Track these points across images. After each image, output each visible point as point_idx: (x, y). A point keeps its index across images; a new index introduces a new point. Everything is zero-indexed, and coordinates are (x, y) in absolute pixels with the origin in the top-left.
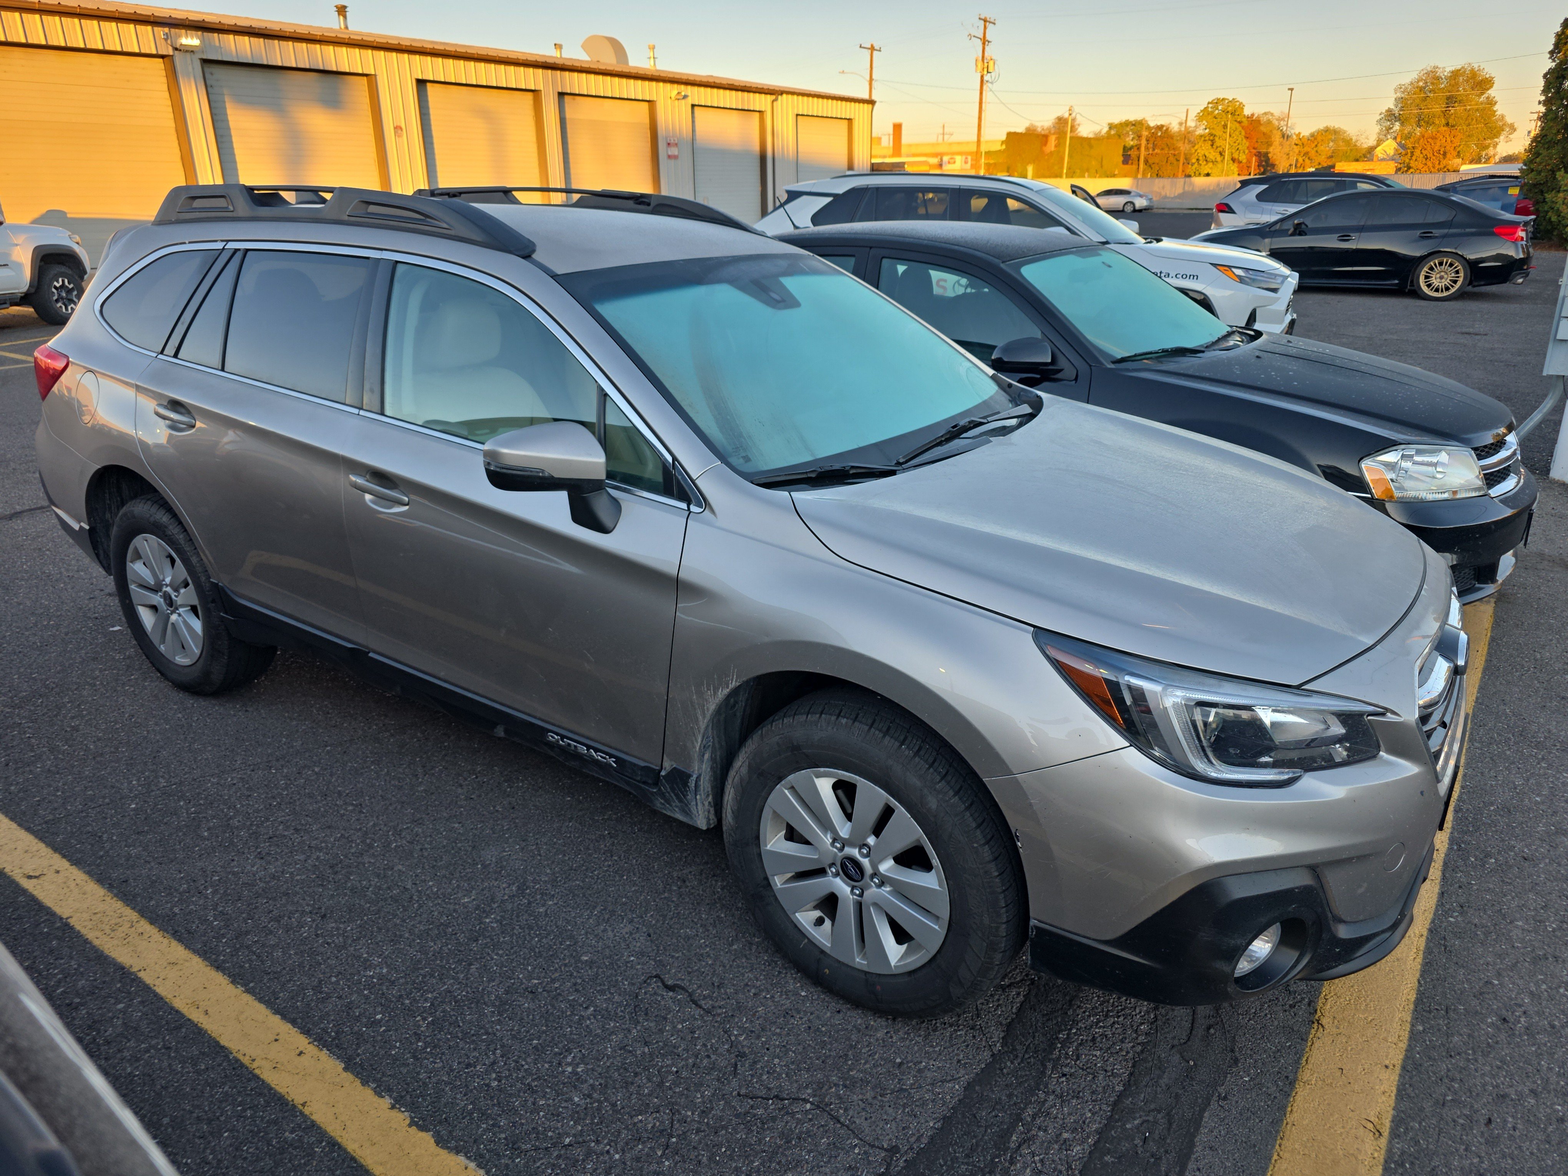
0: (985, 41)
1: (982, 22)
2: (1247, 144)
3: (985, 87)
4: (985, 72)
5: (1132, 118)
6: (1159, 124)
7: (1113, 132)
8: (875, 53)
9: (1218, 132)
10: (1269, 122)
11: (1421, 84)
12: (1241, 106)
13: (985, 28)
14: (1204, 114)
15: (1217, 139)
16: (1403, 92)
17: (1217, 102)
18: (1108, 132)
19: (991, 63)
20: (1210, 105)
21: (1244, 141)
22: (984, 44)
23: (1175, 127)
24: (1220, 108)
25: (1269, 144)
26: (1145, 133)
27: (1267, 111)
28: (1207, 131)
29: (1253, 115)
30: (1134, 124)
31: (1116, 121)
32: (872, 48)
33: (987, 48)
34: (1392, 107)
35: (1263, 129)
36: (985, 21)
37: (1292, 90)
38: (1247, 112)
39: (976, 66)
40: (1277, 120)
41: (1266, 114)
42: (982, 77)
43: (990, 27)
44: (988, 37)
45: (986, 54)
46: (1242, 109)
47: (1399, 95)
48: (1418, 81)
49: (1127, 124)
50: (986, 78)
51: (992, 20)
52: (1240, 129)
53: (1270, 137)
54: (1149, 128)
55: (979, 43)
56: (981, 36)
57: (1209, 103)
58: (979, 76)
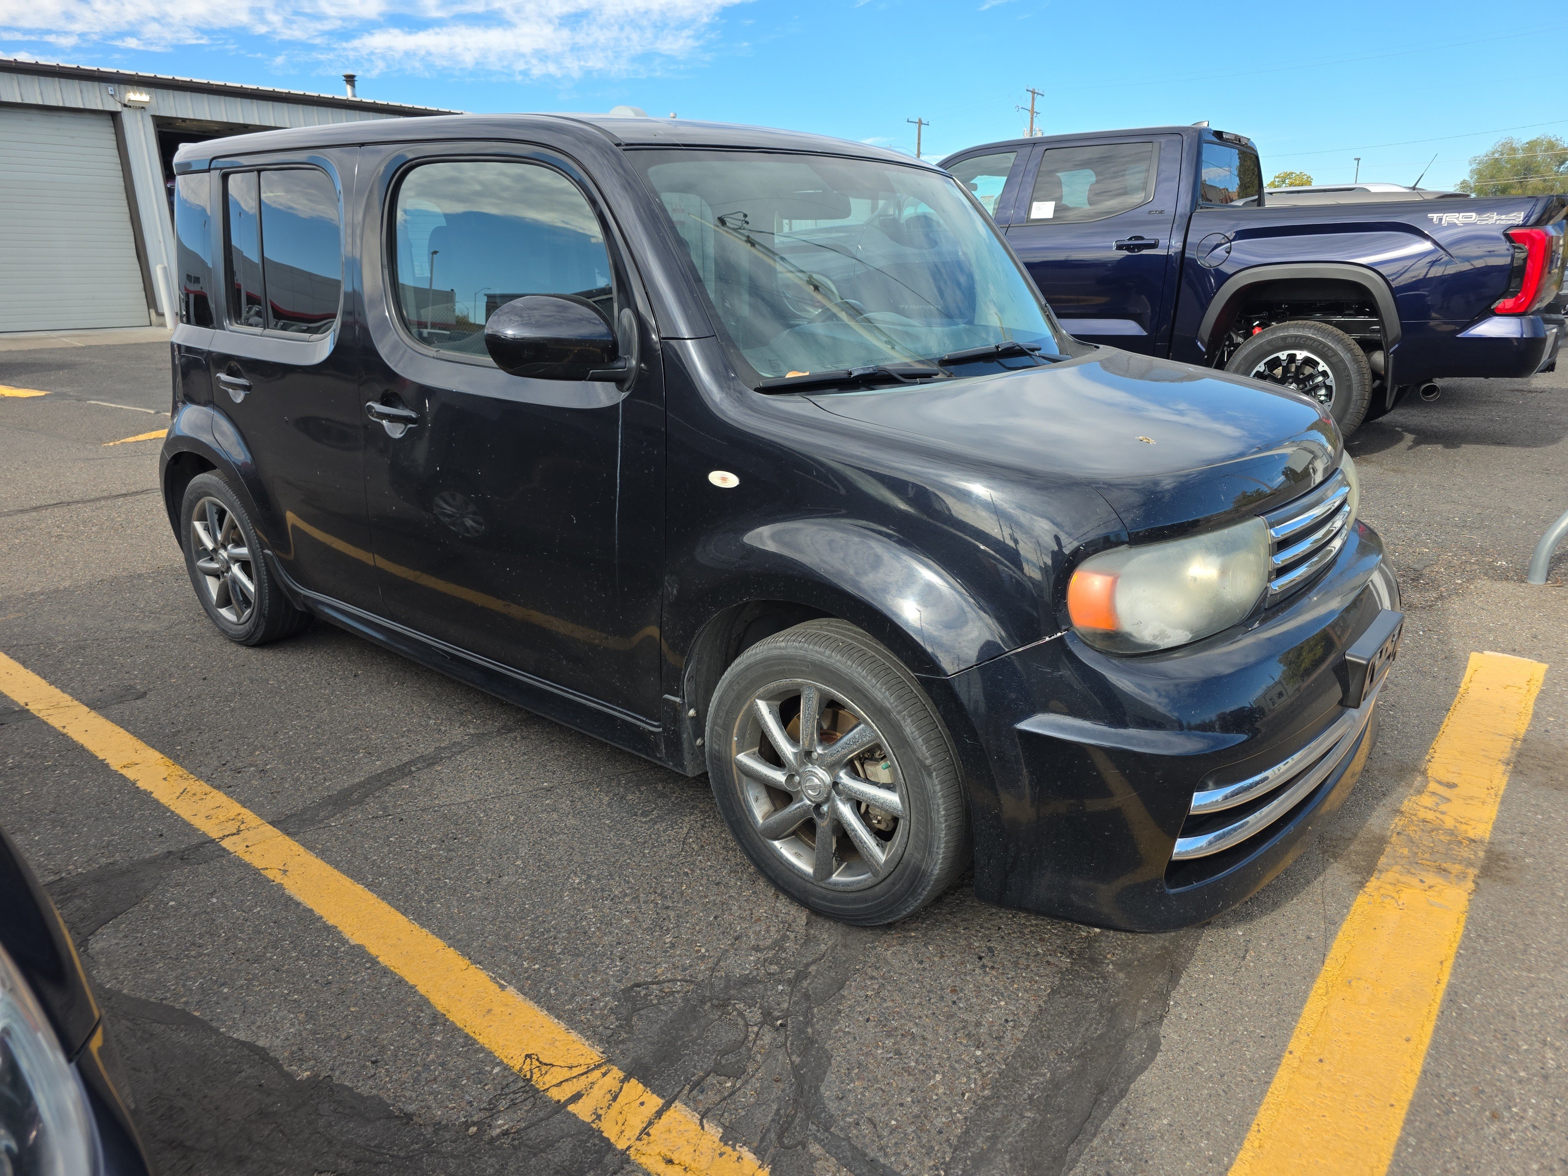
8: (923, 126)
11: (1497, 155)
16: (1479, 164)
22: (1032, 115)
32: (920, 123)
34: (1468, 179)
36: (1033, 92)
47: (1474, 166)
48: (1493, 154)
56: (1030, 108)
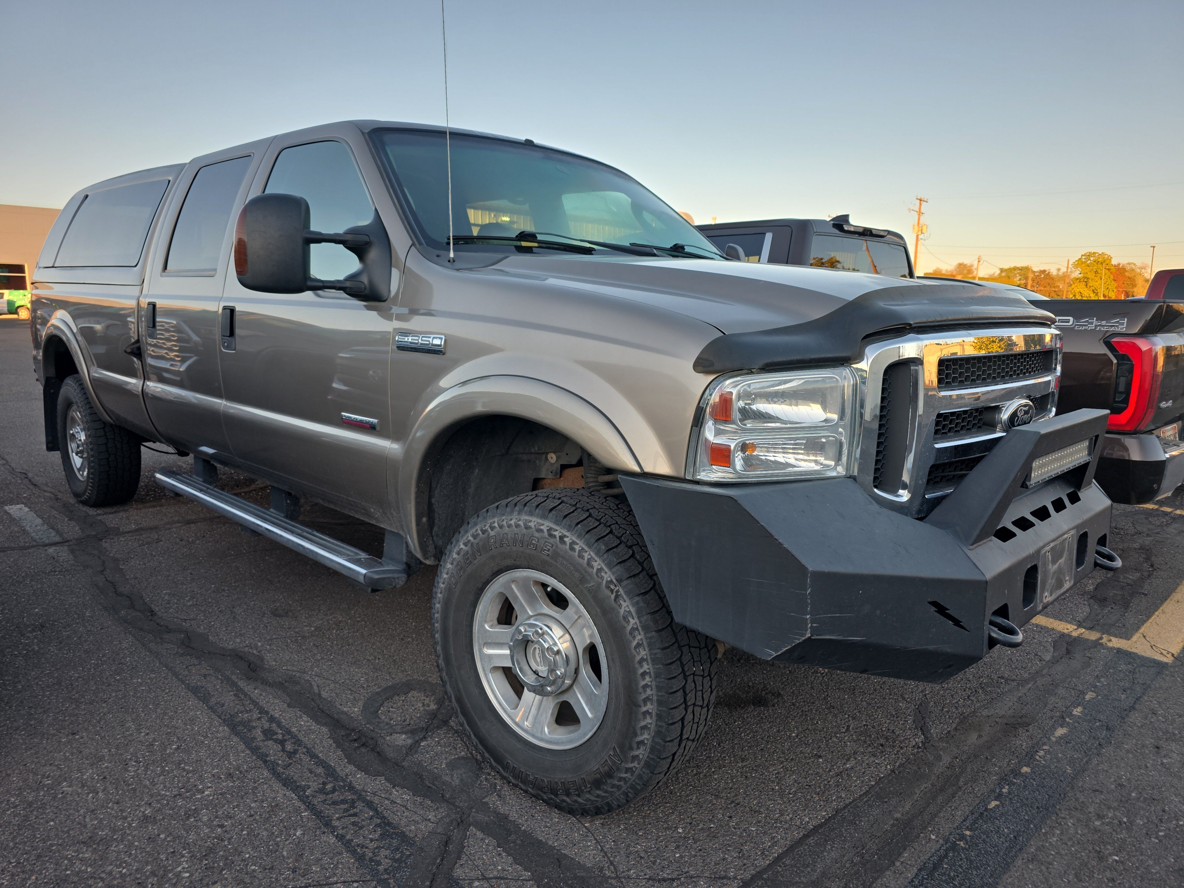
0: (920, 213)
1: (919, 201)
2: (1116, 285)
3: (919, 243)
4: (920, 233)
5: (1019, 265)
6: (1042, 269)
7: (1003, 274)
9: (1091, 275)
10: (1133, 270)
12: (1110, 258)
13: (920, 204)
14: (1079, 263)
15: (1090, 281)
17: (1089, 255)
18: (1000, 274)
19: (924, 228)
20: (1084, 257)
21: (1113, 282)
23: (1054, 272)
24: (1092, 259)
25: (1134, 286)
26: (1031, 276)
27: (1131, 261)
28: (1082, 275)
29: (1119, 264)
30: (1021, 269)
31: (1006, 267)
33: (921, 218)
35: (1127, 274)
37: (1154, 247)
38: (1114, 262)
39: (914, 229)
40: (1139, 268)
41: (1129, 264)
42: (917, 236)
43: (924, 204)
44: (923, 211)
45: (921, 222)
46: (1110, 260)
49: (1015, 269)
50: (920, 237)
51: (925, 200)
52: (1109, 274)
53: (1134, 280)
54: (1034, 272)
55: (916, 215)
57: (1082, 256)
58: (915, 235)
